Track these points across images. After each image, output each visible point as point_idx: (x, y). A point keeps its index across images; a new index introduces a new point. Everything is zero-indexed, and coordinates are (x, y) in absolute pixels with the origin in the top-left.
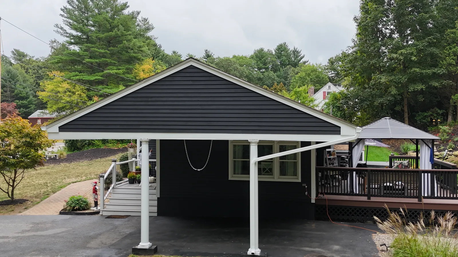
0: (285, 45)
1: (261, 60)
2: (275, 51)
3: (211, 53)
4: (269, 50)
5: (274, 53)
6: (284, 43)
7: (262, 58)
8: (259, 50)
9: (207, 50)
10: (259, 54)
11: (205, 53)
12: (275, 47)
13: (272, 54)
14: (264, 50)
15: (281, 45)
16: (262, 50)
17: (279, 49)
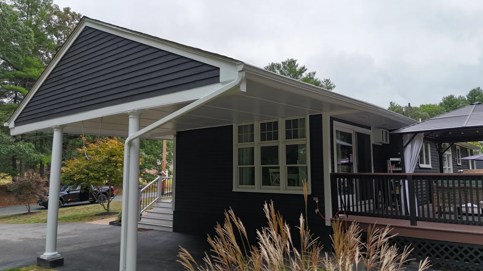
0: (479, 89)
1: (451, 107)
2: (468, 97)
3: (396, 104)
4: (460, 96)
5: (467, 98)
6: (477, 88)
7: (452, 105)
8: (448, 96)
9: (392, 102)
10: (448, 101)
11: (390, 104)
12: (468, 93)
13: (465, 100)
14: (455, 97)
15: (474, 90)
16: (452, 97)
17: (472, 94)
